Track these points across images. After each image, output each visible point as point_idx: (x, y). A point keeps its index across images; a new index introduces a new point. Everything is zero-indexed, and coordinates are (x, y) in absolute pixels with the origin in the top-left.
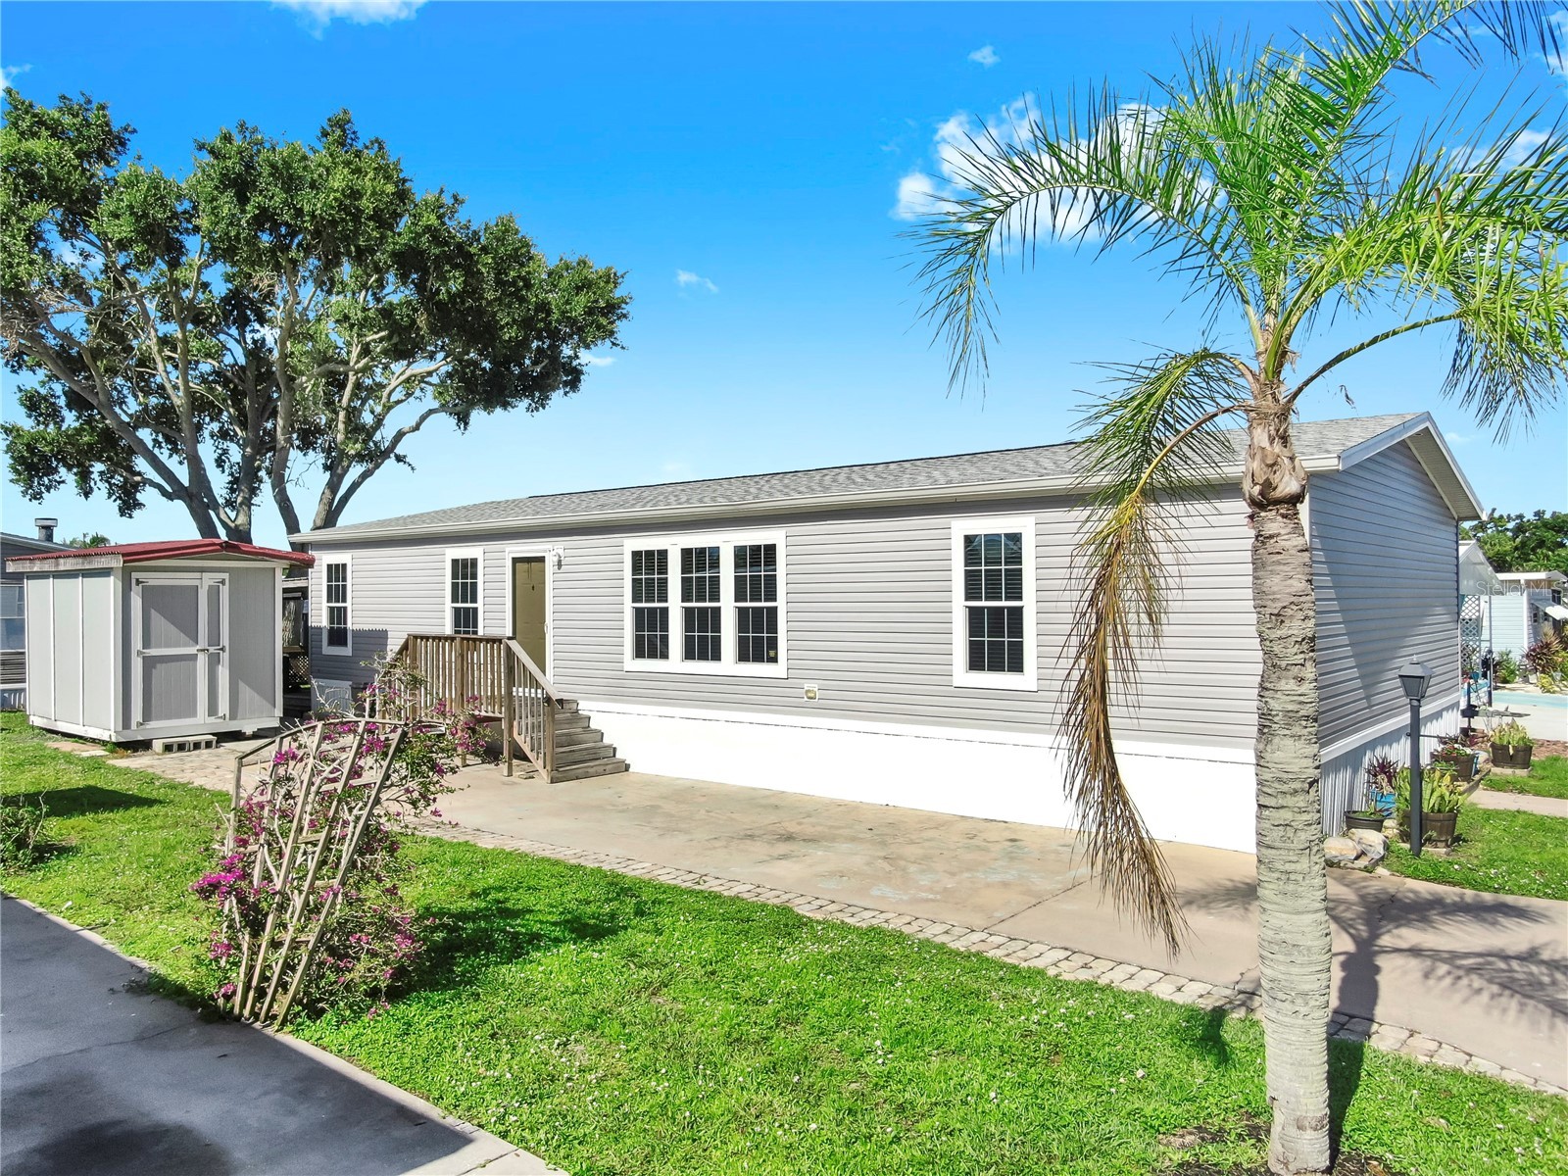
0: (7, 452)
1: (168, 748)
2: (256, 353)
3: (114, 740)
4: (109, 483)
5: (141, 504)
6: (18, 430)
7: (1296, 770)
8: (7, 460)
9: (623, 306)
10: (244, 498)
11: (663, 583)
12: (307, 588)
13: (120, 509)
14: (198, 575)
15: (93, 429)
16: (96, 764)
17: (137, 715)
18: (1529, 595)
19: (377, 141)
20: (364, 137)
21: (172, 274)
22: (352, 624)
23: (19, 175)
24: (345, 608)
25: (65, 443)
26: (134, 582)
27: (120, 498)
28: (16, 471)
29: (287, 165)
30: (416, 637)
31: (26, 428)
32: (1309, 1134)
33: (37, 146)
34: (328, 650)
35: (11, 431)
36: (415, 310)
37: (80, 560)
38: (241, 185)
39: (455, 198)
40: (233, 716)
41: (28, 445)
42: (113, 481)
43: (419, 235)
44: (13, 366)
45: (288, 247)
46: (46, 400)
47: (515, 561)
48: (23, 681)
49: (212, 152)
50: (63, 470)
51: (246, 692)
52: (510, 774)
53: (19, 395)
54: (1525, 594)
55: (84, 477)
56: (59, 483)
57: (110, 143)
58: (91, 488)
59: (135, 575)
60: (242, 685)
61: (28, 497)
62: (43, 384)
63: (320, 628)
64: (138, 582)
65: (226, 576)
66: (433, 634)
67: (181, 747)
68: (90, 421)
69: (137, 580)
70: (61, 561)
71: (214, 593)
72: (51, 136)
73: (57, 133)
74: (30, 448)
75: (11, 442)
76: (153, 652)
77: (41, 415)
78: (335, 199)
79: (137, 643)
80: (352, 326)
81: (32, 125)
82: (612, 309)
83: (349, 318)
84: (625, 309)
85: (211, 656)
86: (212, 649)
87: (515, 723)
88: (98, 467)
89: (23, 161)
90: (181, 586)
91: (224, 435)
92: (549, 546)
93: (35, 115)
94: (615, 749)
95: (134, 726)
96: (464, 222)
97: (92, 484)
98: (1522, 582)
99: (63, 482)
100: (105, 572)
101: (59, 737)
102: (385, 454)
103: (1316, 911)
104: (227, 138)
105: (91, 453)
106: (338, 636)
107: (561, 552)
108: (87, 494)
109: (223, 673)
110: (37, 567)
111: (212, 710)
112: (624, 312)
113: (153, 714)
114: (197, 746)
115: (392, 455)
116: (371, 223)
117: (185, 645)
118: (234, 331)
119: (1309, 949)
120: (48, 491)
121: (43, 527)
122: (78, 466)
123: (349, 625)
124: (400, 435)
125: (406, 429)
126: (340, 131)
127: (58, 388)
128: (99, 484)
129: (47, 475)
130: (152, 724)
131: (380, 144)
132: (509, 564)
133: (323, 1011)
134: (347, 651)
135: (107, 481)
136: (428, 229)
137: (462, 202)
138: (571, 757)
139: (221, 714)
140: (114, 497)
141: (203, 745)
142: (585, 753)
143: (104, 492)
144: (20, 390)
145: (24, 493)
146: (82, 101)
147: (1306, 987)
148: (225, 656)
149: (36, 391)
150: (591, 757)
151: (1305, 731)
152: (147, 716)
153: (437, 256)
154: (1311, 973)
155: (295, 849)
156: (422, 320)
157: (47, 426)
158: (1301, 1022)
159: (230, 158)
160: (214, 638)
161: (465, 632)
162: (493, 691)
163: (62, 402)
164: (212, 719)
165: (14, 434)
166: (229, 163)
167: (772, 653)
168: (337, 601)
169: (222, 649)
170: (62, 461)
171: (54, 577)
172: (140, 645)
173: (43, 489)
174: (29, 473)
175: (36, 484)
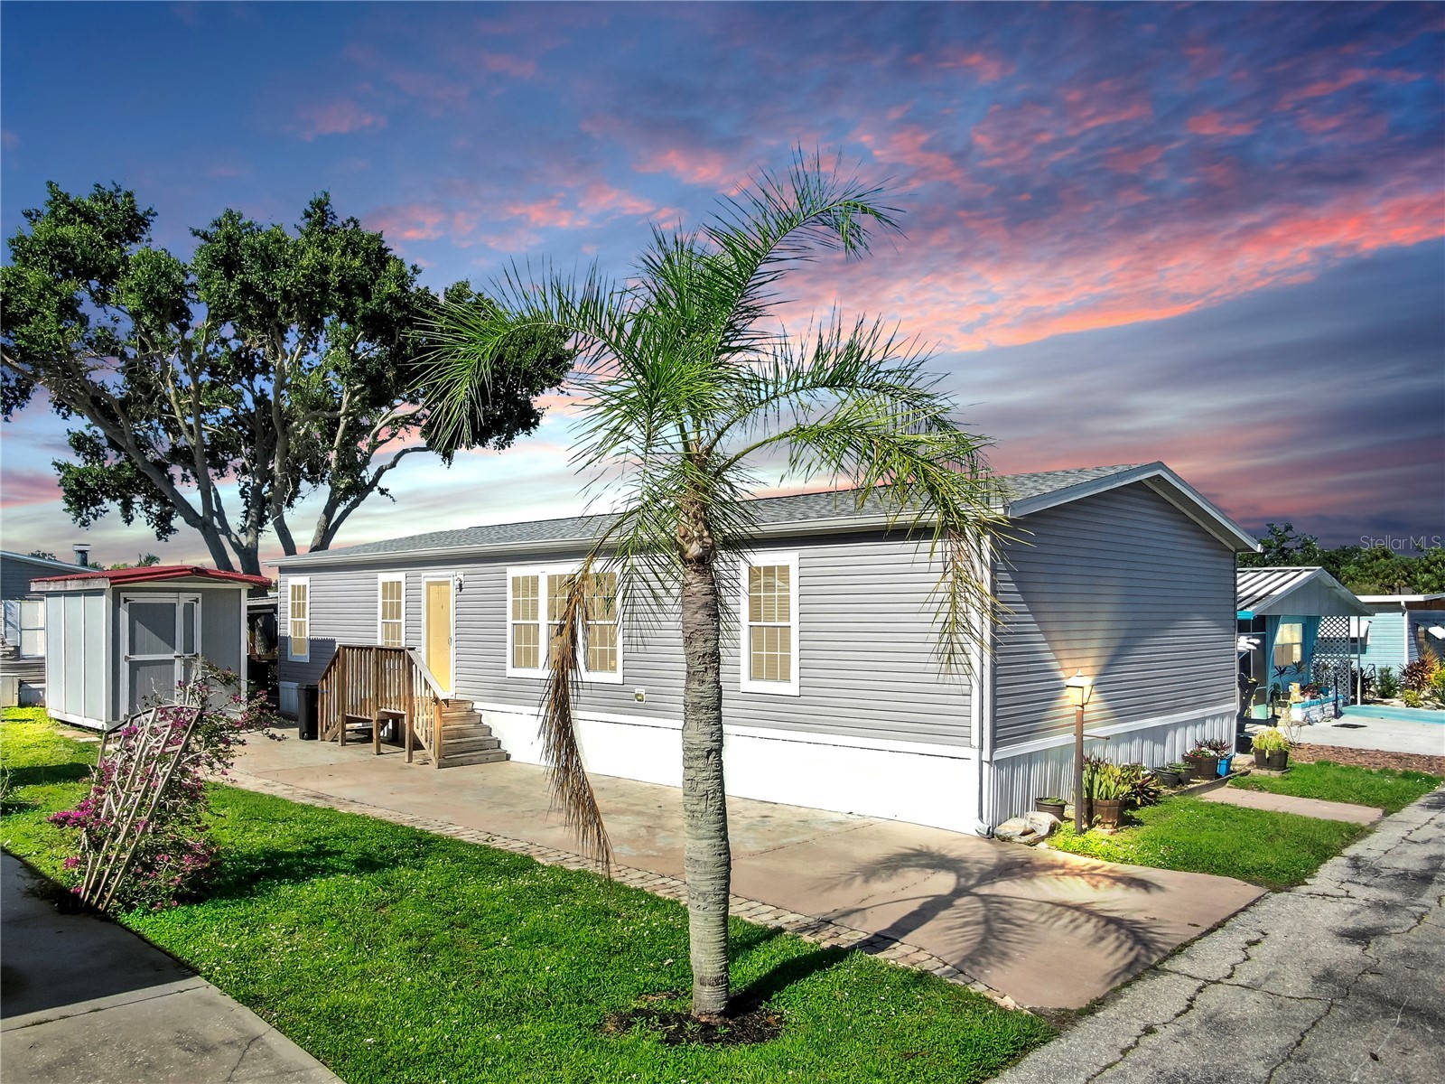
0: (60, 485)
2: (261, 400)
3: (105, 728)
4: (148, 512)
5: (175, 530)
6: (69, 467)
7: (697, 742)
8: (61, 492)
10: (252, 521)
11: (535, 603)
13: (158, 534)
14: (175, 595)
16: (88, 747)
17: (124, 710)
18: (1409, 616)
19: (352, 219)
20: (342, 217)
21: (183, 337)
22: (310, 635)
23: (56, 257)
24: (304, 623)
25: (108, 478)
26: (122, 600)
27: (157, 525)
28: (68, 501)
29: (264, 247)
30: (345, 647)
31: (76, 465)
32: (707, 989)
33: (69, 231)
34: (291, 657)
35: (63, 468)
36: (385, 365)
37: (81, 582)
38: (229, 264)
41: (77, 480)
42: (151, 510)
43: (383, 302)
44: (63, 414)
46: (90, 441)
47: (429, 584)
48: (43, 681)
49: (205, 237)
50: (106, 501)
52: (410, 761)
53: (69, 437)
54: (1406, 615)
55: (127, 507)
56: (104, 512)
57: (135, 225)
58: (132, 516)
59: (123, 595)
61: (76, 524)
62: (88, 427)
63: (286, 639)
64: (126, 600)
65: (199, 595)
66: (357, 645)
70: (69, 582)
71: (189, 609)
72: (85, 222)
73: (89, 217)
74: (80, 484)
75: (64, 477)
76: (137, 658)
77: (87, 454)
78: (304, 276)
79: (125, 651)
80: (343, 375)
81: (68, 213)
83: (340, 369)
85: (186, 661)
86: (187, 656)
87: (415, 719)
88: (138, 499)
89: (58, 245)
90: (162, 604)
92: (453, 572)
93: (70, 205)
94: (499, 742)
95: (121, 718)
96: (422, 288)
97: (134, 512)
98: (1403, 604)
99: (108, 510)
100: (99, 592)
101: (68, 726)
102: (369, 488)
103: (711, 838)
104: (218, 224)
105: (131, 486)
107: (462, 577)
108: (128, 521)
110: (52, 587)
115: (376, 488)
116: (337, 295)
117: (165, 653)
118: (245, 381)
119: (705, 863)
120: (95, 519)
121: (79, 552)
122: (121, 497)
123: (307, 636)
124: (381, 471)
125: (386, 466)
126: (320, 214)
127: (101, 431)
128: (140, 513)
129: (94, 505)
131: (355, 222)
132: (424, 586)
133: (134, 907)
134: (306, 658)
135: (146, 510)
136: (390, 296)
137: (420, 272)
138: (460, 748)
140: (152, 524)
142: (472, 744)
143: (144, 520)
144: (69, 433)
145: (75, 520)
146: (113, 189)
147: (704, 889)
148: (198, 661)
149: (83, 434)
150: (478, 748)
151: (705, 717)
152: (132, 710)
153: (399, 319)
154: (707, 880)
155: (128, 797)
156: (389, 374)
157: (94, 463)
158: (702, 912)
159: (219, 242)
160: (189, 647)
162: (399, 692)
163: (104, 442)
165: (66, 470)
166: (218, 246)
167: (613, 664)
168: (299, 617)
169: (196, 655)
170: (106, 493)
171: (65, 596)
172: (127, 653)
173: (91, 517)
174: (80, 504)
175: (85, 512)
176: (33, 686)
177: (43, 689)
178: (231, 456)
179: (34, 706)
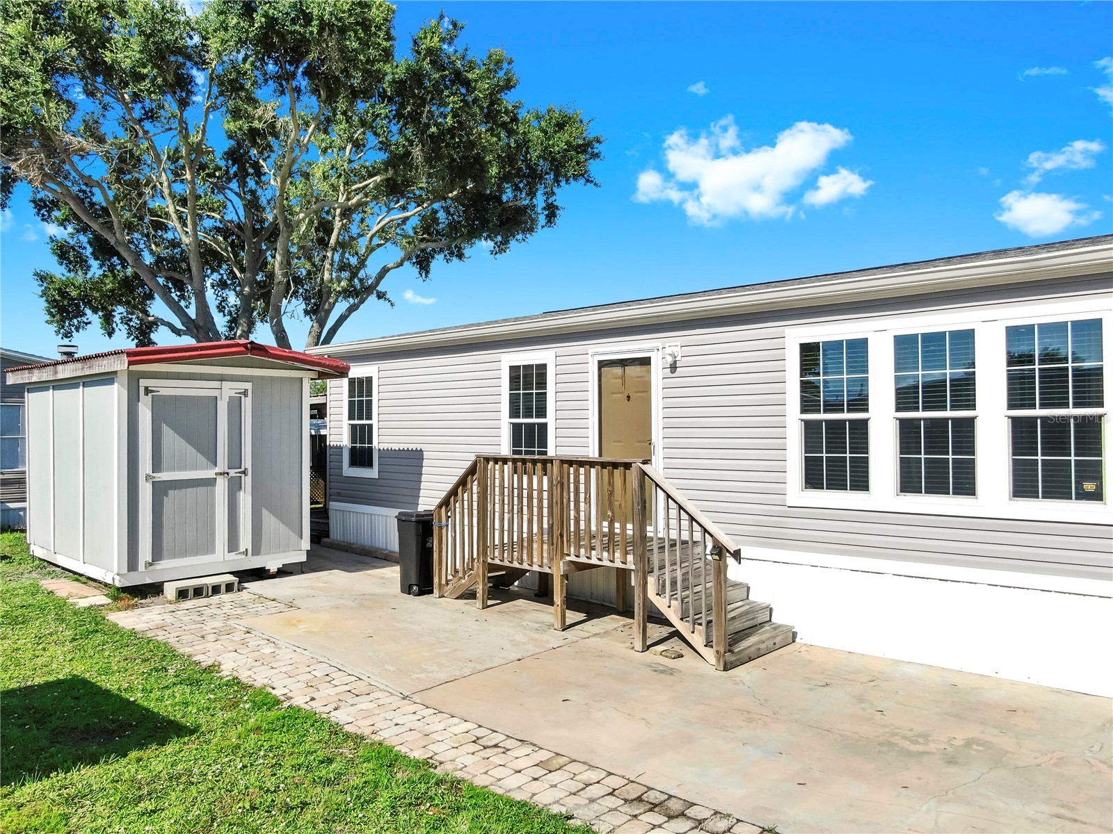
0: (42, 296)
1: (182, 594)
3: (118, 584)
4: (128, 325)
6: (51, 278)
8: (43, 303)
9: (596, 145)
10: (243, 331)
11: (860, 384)
12: (325, 404)
14: (216, 384)
15: (115, 276)
16: (93, 623)
17: (145, 553)
22: (379, 442)
24: (370, 426)
25: (91, 289)
26: (142, 391)
27: (137, 337)
28: (50, 313)
30: (487, 460)
31: (59, 276)
34: (349, 471)
35: (46, 279)
36: (411, 143)
37: (80, 366)
39: (455, 25)
40: (256, 550)
41: (59, 290)
42: (131, 324)
44: (43, 215)
45: (293, 75)
46: (74, 250)
47: (602, 364)
50: (88, 311)
51: (270, 521)
53: (51, 245)
55: (108, 319)
56: (87, 324)
58: (113, 329)
59: (144, 383)
60: (265, 513)
61: (61, 336)
62: (72, 235)
63: (341, 448)
64: (147, 391)
65: (248, 386)
67: (198, 592)
68: (112, 268)
69: (146, 388)
70: (60, 367)
71: (235, 406)
74: (62, 293)
75: (46, 288)
76: (164, 476)
77: (70, 262)
79: (145, 465)
82: (585, 148)
84: (598, 148)
85: (231, 480)
86: (233, 473)
87: (652, 578)
88: (120, 311)
90: (198, 397)
91: (222, 285)
92: (658, 344)
95: (141, 567)
96: (462, 49)
97: (114, 325)
99: (90, 323)
100: (107, 378)
101: (58, 573)
102: (368, 291)
105: (113, 298)
106: (361, 456)
107: (678, 350)
108: (110, 334)
109: (245, 500)
110: (36, 377)
111: (233, 545)
112: (596, 151)
113: (165, 553)
114: (216, 590)
115: (375, 292)
117: (202, 468)
120: (78, 331)
122: (102, 310)
123: (375, 444)
124: (384, 271)
125: (391, 265)
127: (84, 239)
128: (120, 326)
129: (76, 316)
130: (164, 564)
132: (594, 368)
134: (373, 473)
135: (126, 324)
137: (462, 27)
139: (242, 549)
140: (132, 337)
141: (223, 588)
142: (745, 618)
143: (125, 332)
144: (53, 241)
145: (58, 332)
148: (247, 481)
149: (66, 242)
150: (751, 623)
152: (157, 554)
156: (417, 152)
157: (76, 273)
160: (235, 459)
161: (527, 453)
163: (88, 251)
164: (233, 556)
165: (48, 280)
167: (1089, 487)
168: (360, 418)
169: (244, 472)
170: (88, 303)
171: (54, 388)
172: (149, 470)
173: (73, 329)
174: (61, 315)
175: (67, 324)
176: (12, 505)
177: (24, 509)
178: (209, 271)
179: (13, 531)
